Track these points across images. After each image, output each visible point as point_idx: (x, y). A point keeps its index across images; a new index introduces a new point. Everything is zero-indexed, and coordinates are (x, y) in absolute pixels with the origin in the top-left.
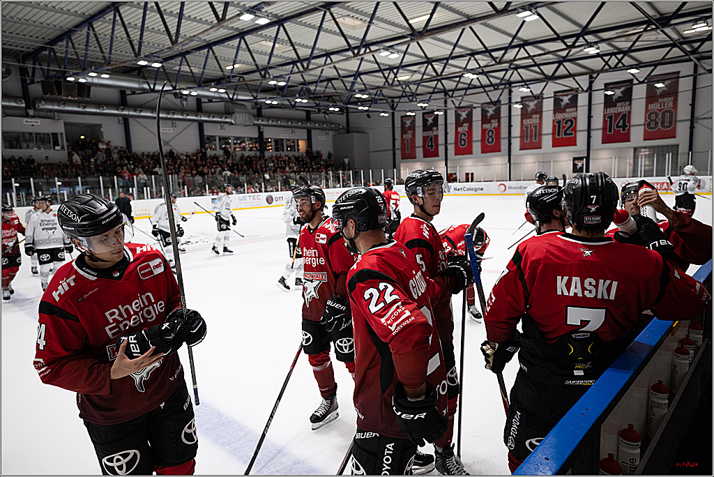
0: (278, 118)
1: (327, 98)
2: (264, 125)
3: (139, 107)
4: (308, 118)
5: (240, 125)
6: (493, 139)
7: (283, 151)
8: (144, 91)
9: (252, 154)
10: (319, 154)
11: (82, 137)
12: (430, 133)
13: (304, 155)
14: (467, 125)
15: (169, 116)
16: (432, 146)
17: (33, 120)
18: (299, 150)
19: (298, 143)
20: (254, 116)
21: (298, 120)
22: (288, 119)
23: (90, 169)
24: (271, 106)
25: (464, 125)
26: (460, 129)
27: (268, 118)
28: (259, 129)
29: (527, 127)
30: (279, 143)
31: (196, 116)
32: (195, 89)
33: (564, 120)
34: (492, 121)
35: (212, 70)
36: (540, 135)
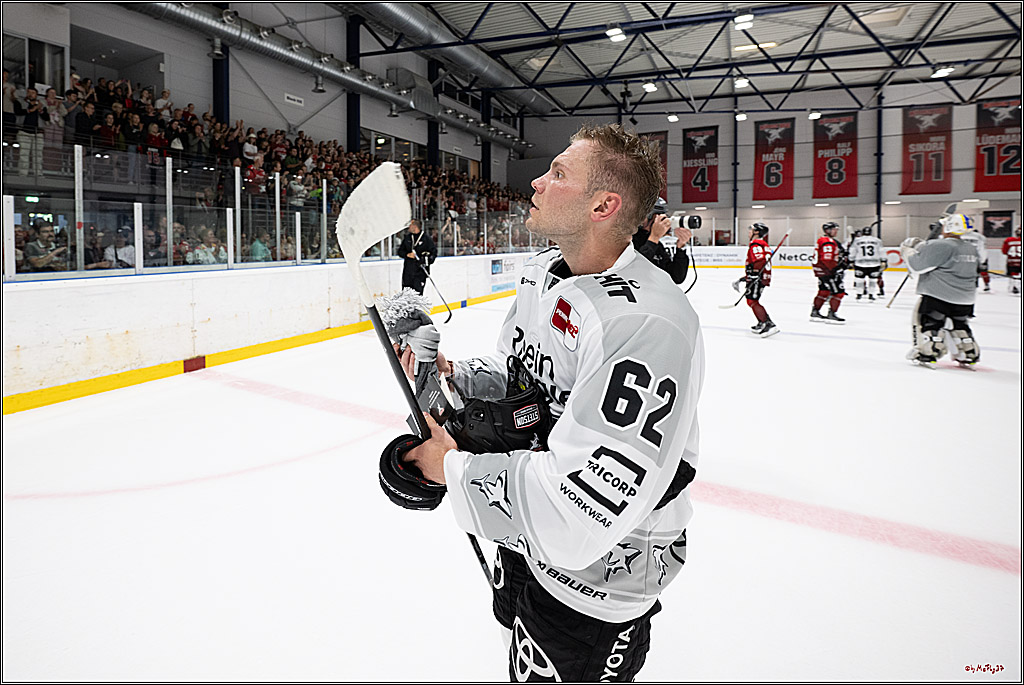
6: (841, 174)
12: (700, 163)
14: (784, 150)
16: (703, 184)
25: (776, 150)
26: (766, 157)
29: (918, 157)
33: (1000, 146)
34: (839, 145)
36: (949, 170)
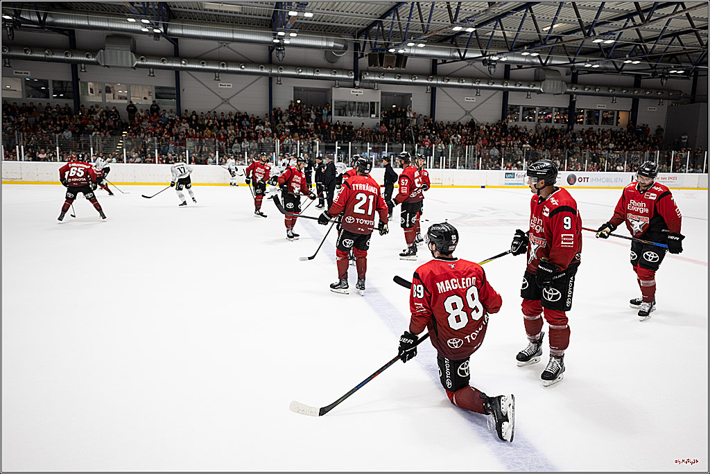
0: (596, 85)
1: (668, 58)
2: (578, 94)
3: (447, 76)
4: (637, 84)
5: (548, 93)
7: (597, 124)
8: (454, 59)
9: (557, 126)
10: (645, 129)
11: (394, 106)
13: (625, 129)
15: (474, 85)
17: (358, 90)
18: (618, 123)
19: (618, 114)
20: (567, 83)
21: (622, 87)
22: (609, 86)
23: (396, 137)
24: (591, 71)
27: (584, 85)
28: (572, 97)
30: (592, 115)
31: (502, 84)
32: (505, 55)
35: (528, 32)
